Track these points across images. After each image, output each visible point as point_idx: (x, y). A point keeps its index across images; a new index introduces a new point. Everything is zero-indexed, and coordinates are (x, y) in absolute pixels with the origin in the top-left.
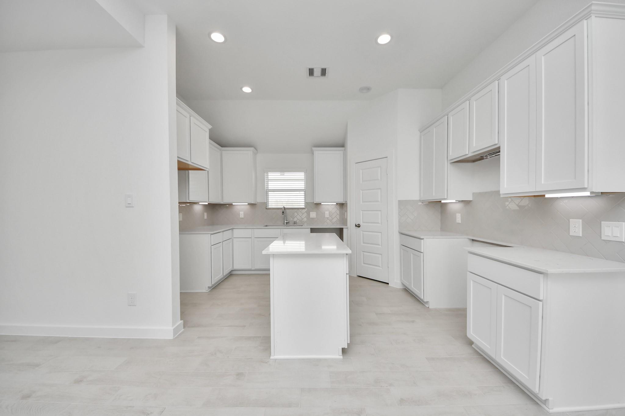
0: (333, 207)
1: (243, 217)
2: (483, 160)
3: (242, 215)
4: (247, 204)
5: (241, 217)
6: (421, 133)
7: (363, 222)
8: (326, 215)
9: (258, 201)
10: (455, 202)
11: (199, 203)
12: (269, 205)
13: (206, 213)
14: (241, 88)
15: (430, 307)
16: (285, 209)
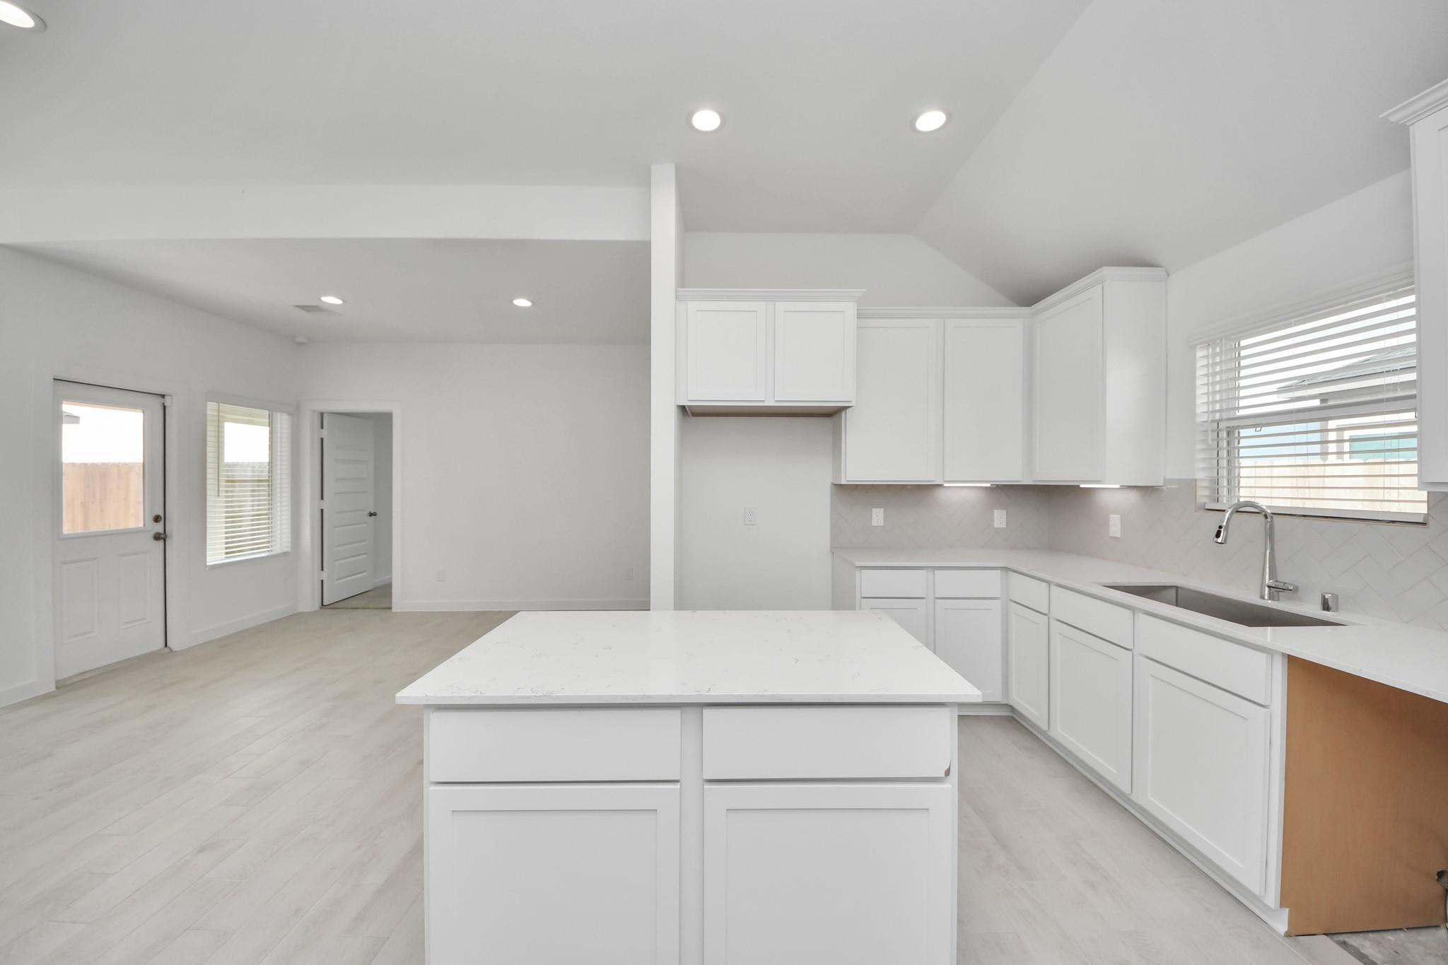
1: (1118, 535)
3: (1115, 526)
5: (1111, 534)
9: (1168, 476)
12: (1240, 492)
14: (913, 129)
16: (1266, 516)
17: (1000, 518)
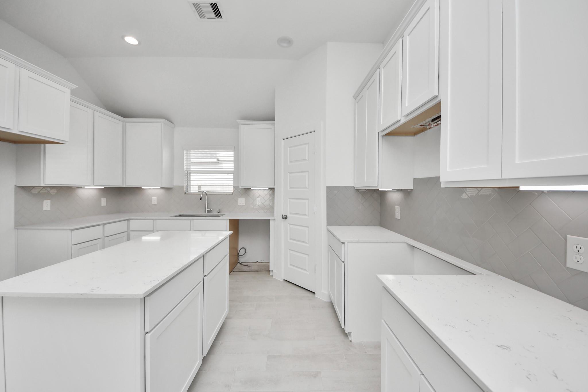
0: (266, 192)
1: (156, 204)
2: (426, 132)
3: (154, 201)
4: (160, 188)
5: (153, 203)
6: (355, 99)
7: (291, 213)
8: (257, 202)
9: (175, 185)
10: (392, 190)
11: (84, 187)
12: (191, 189)
13: (105, 199)
14: (123, 38)
15: (353, 341)
16: (206, 195)
17: (104, 202)
